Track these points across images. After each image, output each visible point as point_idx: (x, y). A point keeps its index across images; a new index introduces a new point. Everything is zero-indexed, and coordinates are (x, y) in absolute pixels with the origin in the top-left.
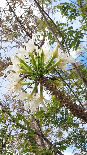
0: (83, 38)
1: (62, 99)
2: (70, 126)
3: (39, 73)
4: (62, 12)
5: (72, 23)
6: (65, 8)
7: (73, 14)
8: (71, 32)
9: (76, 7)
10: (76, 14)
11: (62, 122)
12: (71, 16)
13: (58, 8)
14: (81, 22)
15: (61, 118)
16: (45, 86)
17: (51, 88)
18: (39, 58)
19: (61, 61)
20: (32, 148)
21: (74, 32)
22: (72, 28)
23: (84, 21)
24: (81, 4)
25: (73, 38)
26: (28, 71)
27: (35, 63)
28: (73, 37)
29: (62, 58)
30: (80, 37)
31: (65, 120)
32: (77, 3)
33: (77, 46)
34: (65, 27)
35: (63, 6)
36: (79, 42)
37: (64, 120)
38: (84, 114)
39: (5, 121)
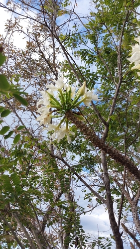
0: (97, 80)
1: (86, 132)
2: (83, 152)
3: (67, 108)
4: (82, 57)
5: (89, 67)
6: (84, 54)
7: (91, 59)
8: (88, 74)
9: (93, 53)
10: (93, 59)
11: (77, 148)
12: (89, 60)
13: (78, 53)
14: (97, 66)
15: (76, 146)
16: (71, 119)
17: (77, 122)
18: (67, 94)
19: (86, 98)
20: (54, 170)
21: (91, 74)
22: (89, 71)
23: (100, 66)
24: (98, 51)
25: (90, 80)
26: (56, 106)
27: (63, 99)
28: (90, 78)
29: (88, 96)
30: (95, 79)
31: (80, 147)
32: (94, 50)
33: (93, 86)
34: (83, 70)
35: (83, 52)
36: (94, 83)
37: (78, 147)
38: (105, 146)
39: (32, 147)
